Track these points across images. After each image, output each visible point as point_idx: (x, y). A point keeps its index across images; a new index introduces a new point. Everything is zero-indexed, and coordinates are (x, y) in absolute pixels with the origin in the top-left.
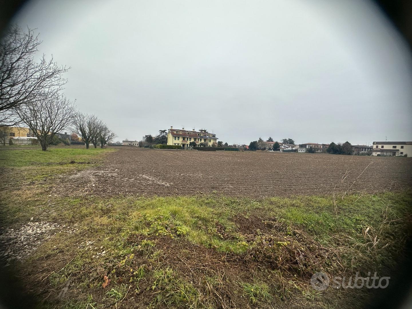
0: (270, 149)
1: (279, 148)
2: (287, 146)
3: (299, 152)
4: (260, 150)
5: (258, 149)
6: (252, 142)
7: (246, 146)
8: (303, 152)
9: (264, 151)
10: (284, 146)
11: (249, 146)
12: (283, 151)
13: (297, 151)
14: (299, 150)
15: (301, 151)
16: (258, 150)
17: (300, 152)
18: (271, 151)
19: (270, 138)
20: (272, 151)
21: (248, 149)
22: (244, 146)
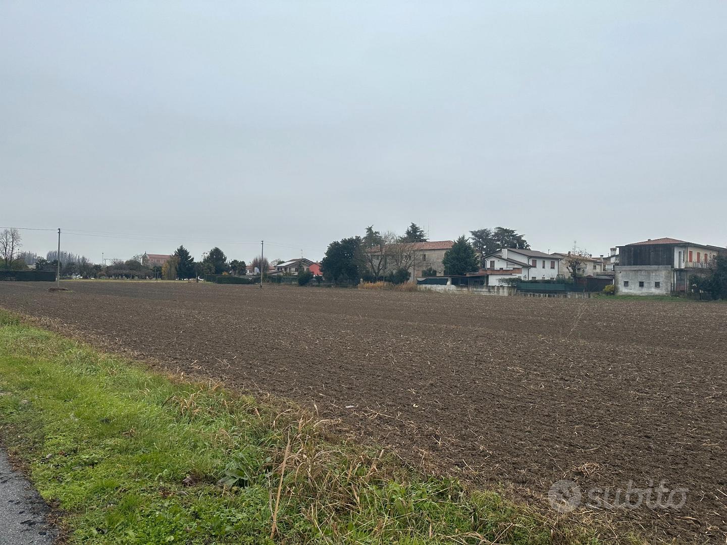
0: (430, 277)
1: (480, 272)
2: (524, 260)
3: (623, 290)
4: (379, 283)
5: (368, 278)
6: (336, 244)
7: (310, 263)
8: (654, 291)
9: (404, 286)
10: (508, 260)
11: (326, 264)
12: (518, 286)
13: (607, 288)
14: (621, 278)
15: (641, 284)
16: (371, 285)
17: (634, 290)
18: (439, 288)
19: (413, 226)
20: (450, 287)
21: (319, 279)
22: (301, 263)
